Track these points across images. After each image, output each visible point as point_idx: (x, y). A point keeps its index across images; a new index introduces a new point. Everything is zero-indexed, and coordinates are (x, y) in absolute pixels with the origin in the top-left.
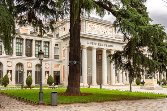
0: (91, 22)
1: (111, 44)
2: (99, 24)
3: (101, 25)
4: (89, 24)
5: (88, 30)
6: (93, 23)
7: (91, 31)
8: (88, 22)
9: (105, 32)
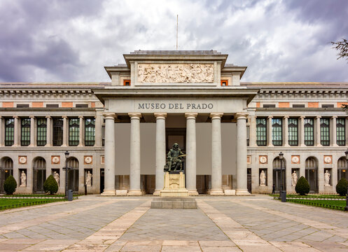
0: (150, 62)
1: (208, 102)
2: (171, 62)
3: (178, 62)
4: (144, 66)
5: (142, 80)
6: (153, 62)
7: (148, 80)
8: (141, 62)
9: (190, 75)
